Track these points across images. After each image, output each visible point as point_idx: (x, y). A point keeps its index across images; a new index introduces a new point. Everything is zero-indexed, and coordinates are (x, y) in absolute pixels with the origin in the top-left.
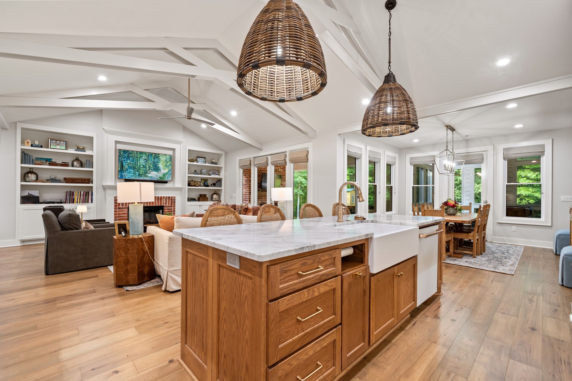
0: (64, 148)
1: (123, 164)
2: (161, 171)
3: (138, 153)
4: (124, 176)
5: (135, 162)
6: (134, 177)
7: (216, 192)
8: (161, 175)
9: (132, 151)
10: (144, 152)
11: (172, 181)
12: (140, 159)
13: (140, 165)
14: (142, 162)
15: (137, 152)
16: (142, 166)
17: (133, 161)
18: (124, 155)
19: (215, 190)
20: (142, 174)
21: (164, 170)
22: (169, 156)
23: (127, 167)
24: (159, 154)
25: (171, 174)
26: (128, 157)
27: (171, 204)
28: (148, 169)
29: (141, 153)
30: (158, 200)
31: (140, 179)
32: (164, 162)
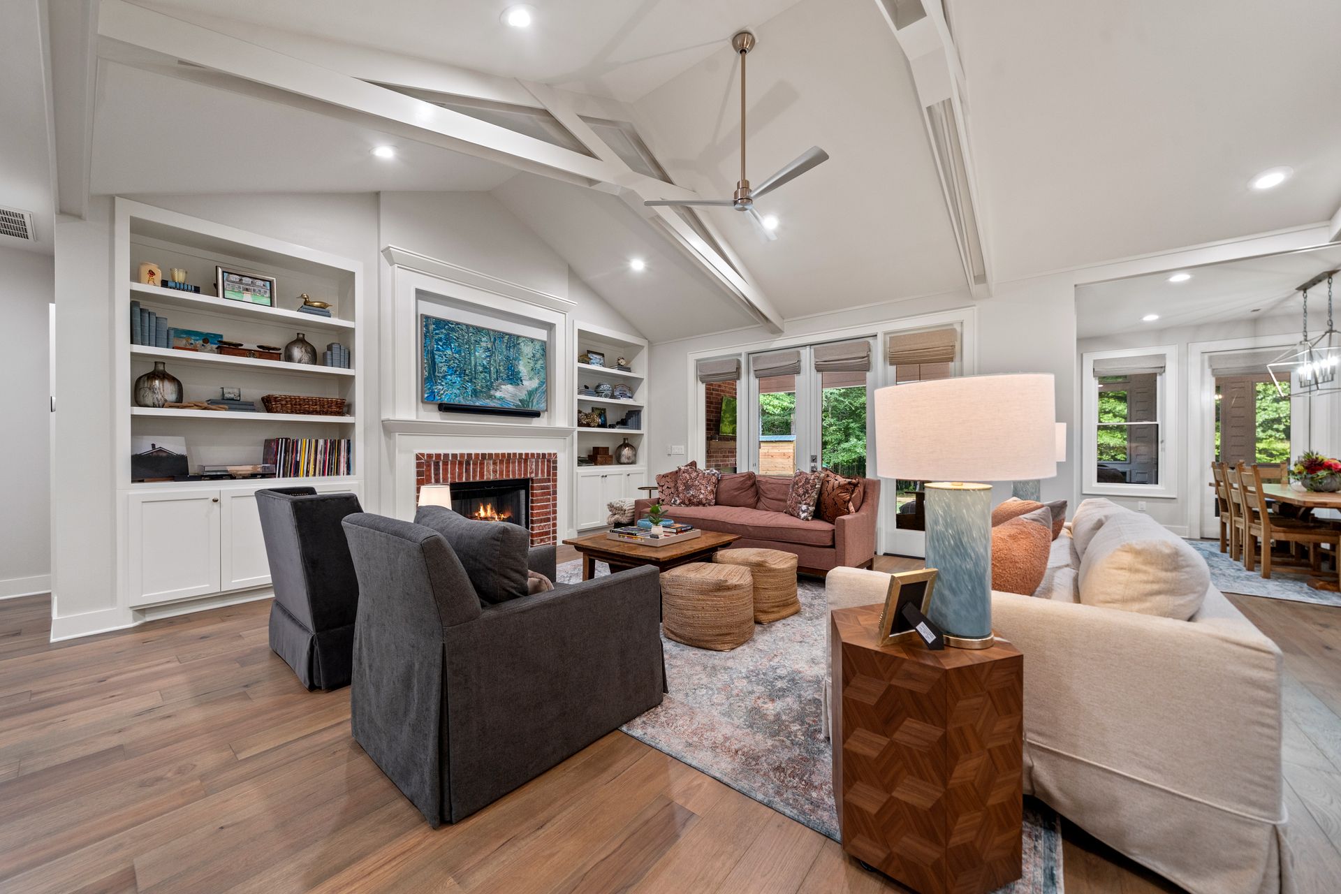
0: (267, 300)
1: (434, 358)
2: (524, 382)
3: (471, 329)
4: (438, 393)
5: (463, 354)
6: (461, 397)
7: (626, 441)
8: (523, 395)
9: (458, 324)
10: (483, 329)
11: (547, 410)
12: (475, 347)
13: (475, 365)
14: (480, 354)
15: (467, 326)
16: (480, 369)
17: (459, 352)
18: (436, 334)
19: (626, 437)
20: (481, 392)
21: (530, 384)
22: (540, 343)
23: (445, 368)
24: (518, 337)
25: (544, 393)
26: (448, 342)
27: (549, 474)
28: (495, 376)
29: (479, 330)
30: (520, 463)
31: (477, 404)
32: (529, 360)
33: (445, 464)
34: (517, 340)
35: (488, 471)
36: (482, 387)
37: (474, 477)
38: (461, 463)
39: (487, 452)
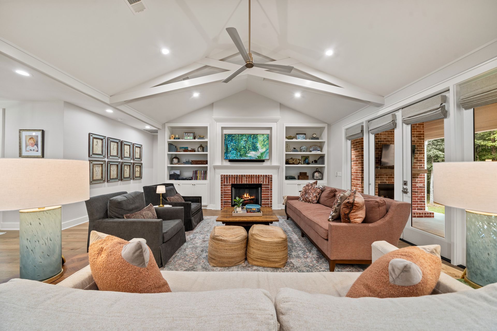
0: (192, 138)
1: (227, 146)
2: (259, 150)
3: (240, 135)
4: (229, 156)
5: (237, 144)
6: (236, 157)
7: (317, 170)
8: (259, 154)
9: (235, 134)
10: (244, 134)
11: (269, 159)
12: (241, 141)
13: (241, 147)
14: (243, 143)
15: (238, 134)
16: (243, 147)
17: (235, 143)
18: (229, 139)
19: (317, 168)
20: (243, 155)
21: (262, 150)
22: (266, 135)
23: (231, 149)
24: (257, 134)
25: (268, 153)
26: (232, 140)
27: (269, 182)
28: (248, 149)
29: (242, 135)
30: (256, 178)
31: (241, 159)
32: (262, 142)
33: (230, 178)
34: (257, 136)
35: (244, 181)
36: (243, 153)
37: (239, 182)
38: (234, 178)
39: (243, 174)
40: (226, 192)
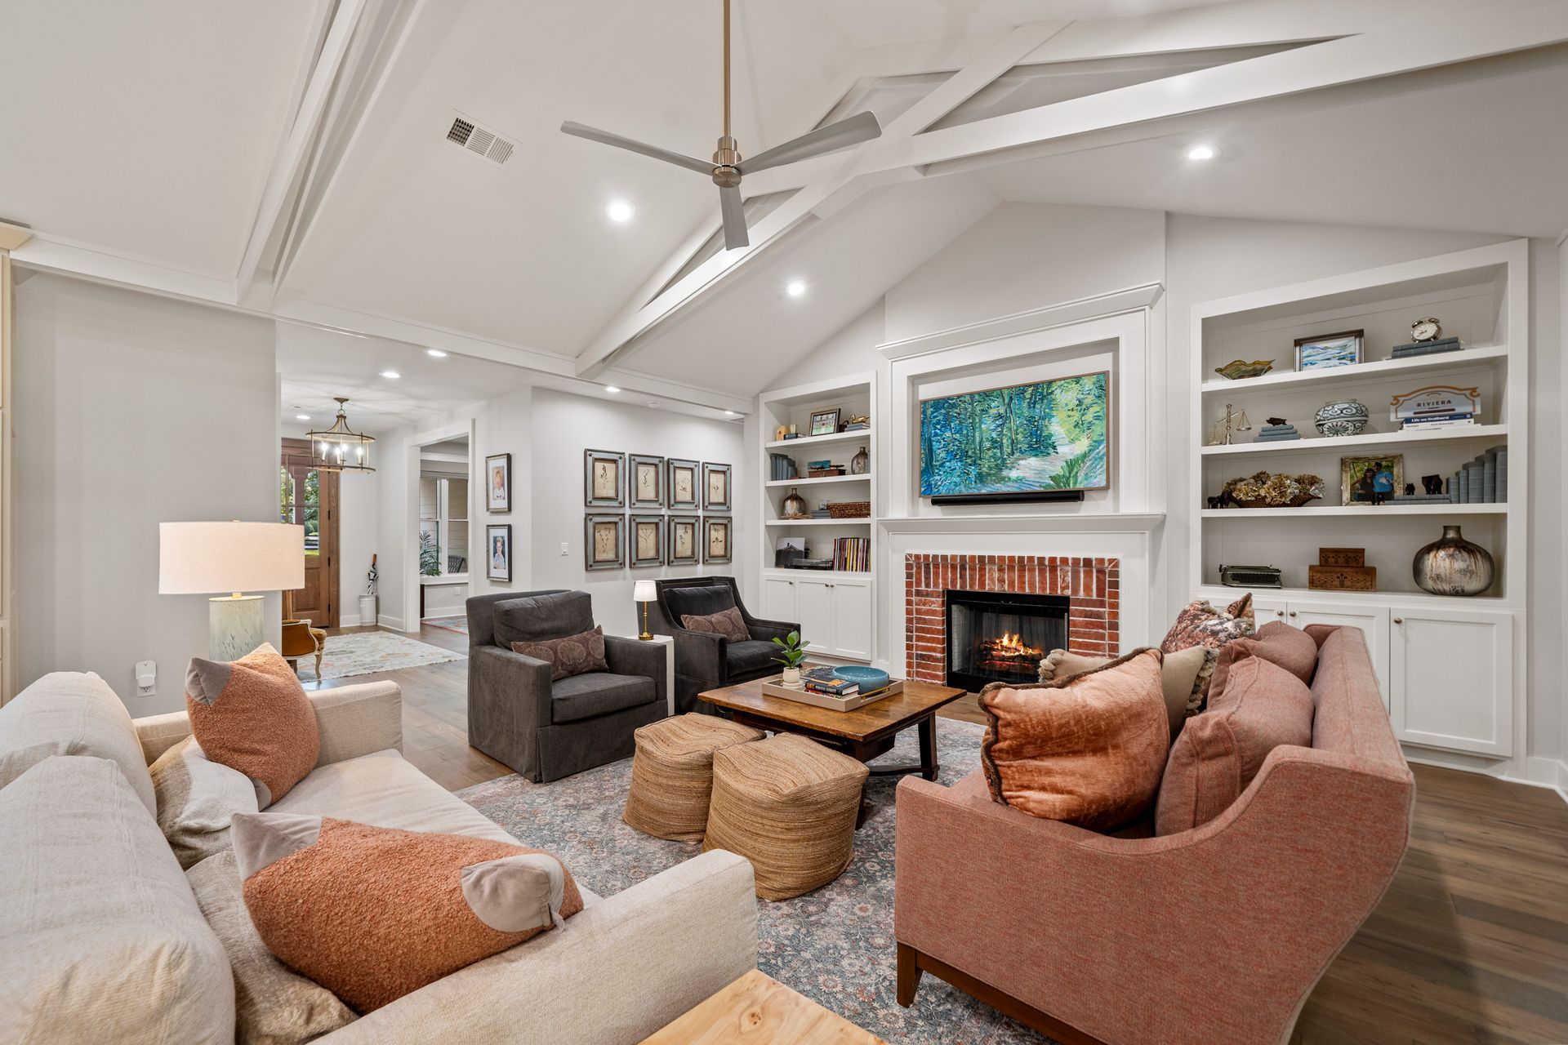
0: (832, 429)
1: (931, 445)
2: (1059, 449)
3: (977, 397)
4: (936, 484)
6: (962, 486)
7: (1451, 535)
8: (1059, 469)
9: (959, 396)
10: (993, 390)
11: (1107, 488)
12: (979, 419)
13: (981, 442)
14: (988, 426)
15: (972, 395)
16: (988, 444)
17: (960, 431)
18: (935, 417)
19: (1448, 524)
20: (989, 475)
21: (1069, 445)
22: (1094, 379)
23: (943, 455)
24: (1050, 383)
25: (1101, 458)
26: (946, 424)
27: (1101, 592)
28: (1009, 450)
29: (986, 395)
30: (1042, 572)
31: (984, 491)
32: (1070, 413)
33: (936, 566)
34: (1048, 388)
35: (991, 579)
36: (990, 468)
37: (971, 586)
38: (954, 567)
39: (987, 553)
40: (925, 621)
